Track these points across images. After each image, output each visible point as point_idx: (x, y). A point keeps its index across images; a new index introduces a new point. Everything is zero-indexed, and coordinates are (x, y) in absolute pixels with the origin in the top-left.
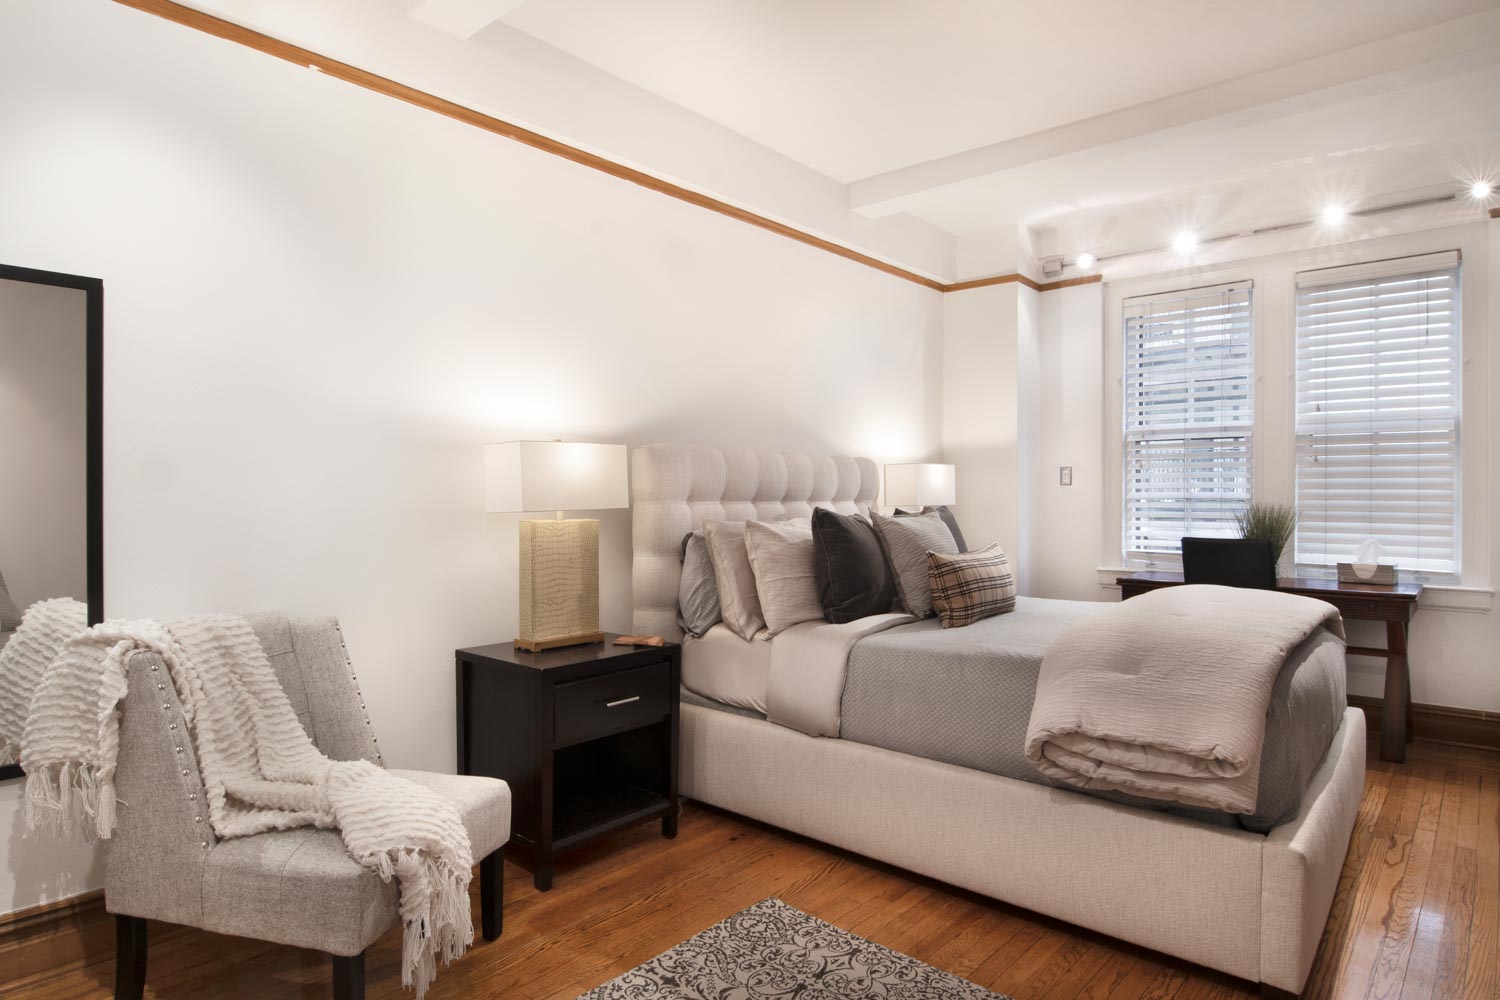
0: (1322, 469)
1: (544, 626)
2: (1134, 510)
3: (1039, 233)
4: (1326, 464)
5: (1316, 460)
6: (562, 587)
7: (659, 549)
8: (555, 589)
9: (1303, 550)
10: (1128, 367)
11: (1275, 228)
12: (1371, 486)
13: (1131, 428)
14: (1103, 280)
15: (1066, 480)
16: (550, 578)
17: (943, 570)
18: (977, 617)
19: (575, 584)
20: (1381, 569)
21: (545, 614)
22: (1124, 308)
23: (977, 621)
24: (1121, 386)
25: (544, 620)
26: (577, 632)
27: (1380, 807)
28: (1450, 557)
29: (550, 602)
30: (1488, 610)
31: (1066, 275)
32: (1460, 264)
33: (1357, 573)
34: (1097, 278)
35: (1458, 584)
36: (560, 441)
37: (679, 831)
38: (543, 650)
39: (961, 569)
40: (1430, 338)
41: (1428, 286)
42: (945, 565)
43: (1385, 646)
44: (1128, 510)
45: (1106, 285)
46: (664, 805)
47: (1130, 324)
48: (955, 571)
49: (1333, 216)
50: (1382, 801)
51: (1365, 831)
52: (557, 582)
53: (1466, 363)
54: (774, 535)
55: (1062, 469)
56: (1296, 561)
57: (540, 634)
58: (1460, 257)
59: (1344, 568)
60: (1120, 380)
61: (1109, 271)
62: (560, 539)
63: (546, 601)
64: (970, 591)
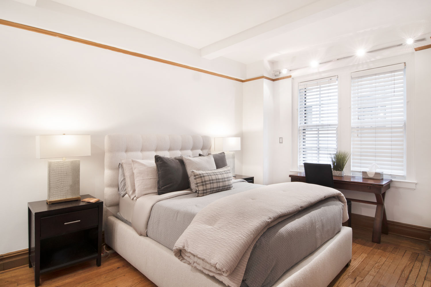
0: (360, 139)
1: (55, 195)
2: (302, 151)
3: (273, 63)
4: (361, 137)
5: (358, 136)
6: (62, 182)
7: (111, 168)
8: (60, 183)
9: (353, 166)
10: (300, 105)
11: (344, 58)
12: (375, 145)
13: (301, 125)
14: (292, 77)
15: (281, 141)
16: (57, 179)
17: (197, 177)
18: (209, 193)
19: (69, 181)
20: (376, 174)
21: (54, 192)
22: (298, 86)
23: (210, 194)
24: (298, 111)
25: (54, 194)
26: (69, 197)
27: (360, 263)
28: (402, 170)
29: (57, 188)
30: (415, 189)
31: (281, 76)
32: (405, 68)
33: (369, 175)
34: (290, 76)
35: (405, 179)
36: (64, 134)
37: (101, 263)
38: (52, 204)
39: (204, 176)
40: (395, 94)
41: (394, 76)
42: (197, 175)
43: (375, 201)
44: (300, 152)
45: (293, 78)
46: (96, 255)
47: (301, 91)
48: (201, 177)
49: (361, 52)
50: (362, 260)
51: (347, 275)
52: (60, 181)
53: (408, 102)
54: (142, 164)
55: (280, 138)
56: (351, 170)
57: (52, 198)
58: (405, 65)
59: (364, 173)
60: (297, 109)
61: (294, 74)
62: (62, 167)
63: (55, 187)
64: (206, 184)
